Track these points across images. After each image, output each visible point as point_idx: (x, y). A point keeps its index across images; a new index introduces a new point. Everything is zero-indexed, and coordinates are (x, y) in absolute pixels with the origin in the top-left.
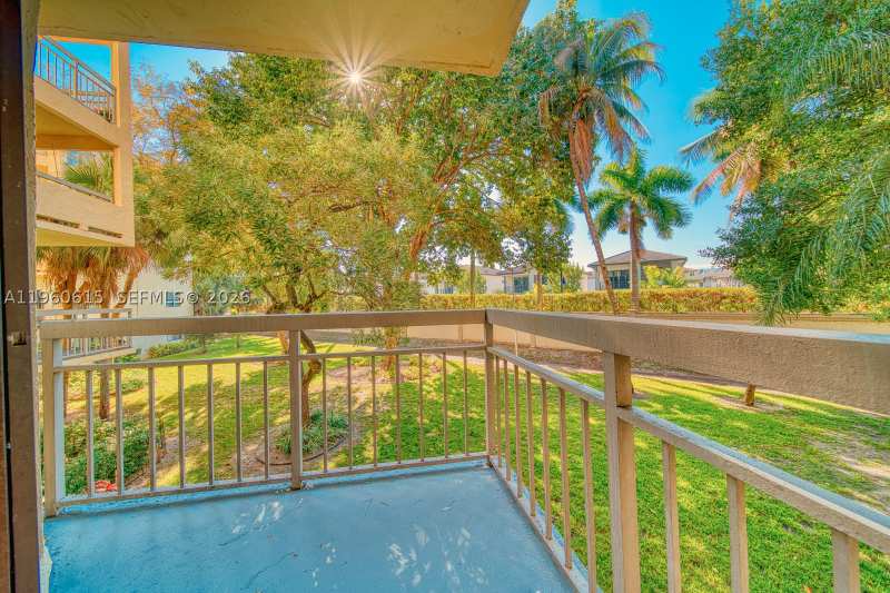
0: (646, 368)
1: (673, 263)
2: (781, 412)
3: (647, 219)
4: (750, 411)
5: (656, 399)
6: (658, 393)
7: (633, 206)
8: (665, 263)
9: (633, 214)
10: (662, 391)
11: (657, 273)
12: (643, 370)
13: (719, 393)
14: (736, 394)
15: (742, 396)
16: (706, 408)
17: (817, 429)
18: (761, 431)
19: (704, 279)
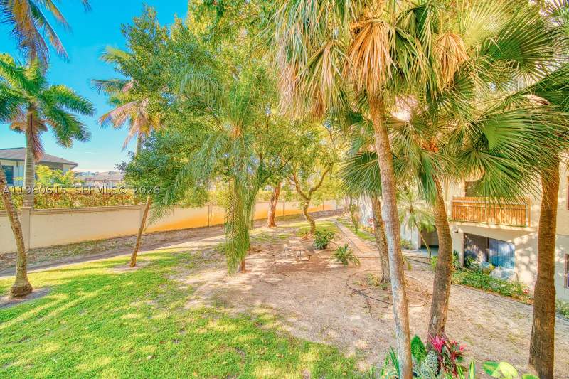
0: (41, 261)
1: (64, 166)
2: (150, 265)
3: (47, 125)
4: (134, 271)
5: (59, 289)
6: (61, 283)
7: (31, 107)
8: (57, 165)
9: (31, 116)
10: (64, 279)
11: (49, 173)
12: (38, 264)
13: (112, 264)
14: (123, 261)
15: (127, 262)
16: (106, 280)
17: (168, 268)
18: (144, 282)
19: (86, 180)
